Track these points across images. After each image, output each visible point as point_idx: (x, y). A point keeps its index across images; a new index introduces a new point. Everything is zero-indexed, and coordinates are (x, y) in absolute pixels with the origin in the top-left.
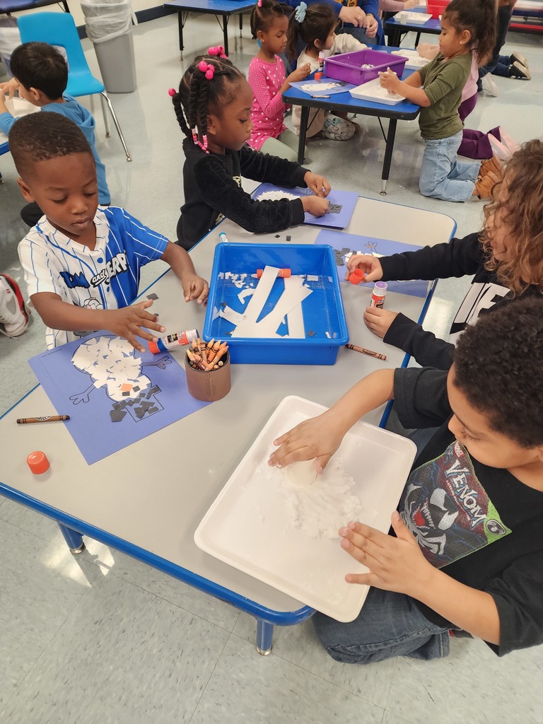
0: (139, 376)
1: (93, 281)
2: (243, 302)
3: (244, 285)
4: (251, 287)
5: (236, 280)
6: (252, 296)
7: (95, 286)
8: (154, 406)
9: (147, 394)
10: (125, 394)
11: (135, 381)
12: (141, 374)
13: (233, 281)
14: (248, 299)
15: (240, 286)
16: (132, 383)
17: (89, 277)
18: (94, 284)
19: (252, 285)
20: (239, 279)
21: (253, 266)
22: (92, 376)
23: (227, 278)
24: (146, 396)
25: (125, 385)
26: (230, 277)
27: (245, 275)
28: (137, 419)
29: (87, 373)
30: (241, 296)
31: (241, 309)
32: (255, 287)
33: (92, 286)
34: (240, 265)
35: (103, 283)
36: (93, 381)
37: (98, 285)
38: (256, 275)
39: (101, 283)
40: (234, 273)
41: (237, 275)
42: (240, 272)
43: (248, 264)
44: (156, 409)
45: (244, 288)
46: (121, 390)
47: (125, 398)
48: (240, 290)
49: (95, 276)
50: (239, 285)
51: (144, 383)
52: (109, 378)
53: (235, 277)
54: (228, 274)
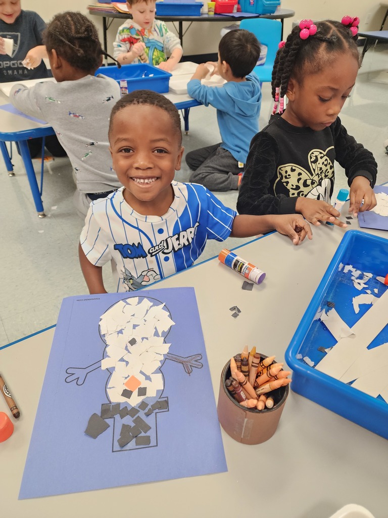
0: (156, 372)
1: (151, 252)
2: (357, 310)
3: (364, 288)
4: (373, 293)
5: (357, 278)
6: (371, 305)
7: (152, 256)
8: (148, 434)
9: (149, 407)
10: (127, 394)
11: (148, 378)
12: (159, 370)
13: (353, 278)
14: (365, 308)
15: (359, 288)
16: (141, 378)
17: (147, 246)
18: (151, 254)
19: (376, 291)
20: (361, 277)
21: (383, 267)
22: (107, 349)
23: (346, 271)
24: (146, 410)
25: (133, 378)
26: (350, 271)
27: (370, 275)
28: (117, 447)
29: (104, 342)
30: (357, 301)
31: (351, 319)
32: (378, 296)
33: (149, 255)
34: (367, 261)
35: (160, 253)
36: (104, 355)
37: (156, 255)
38: (384, 279)
39: (158, 253)
40: (357, 268)
41: (359, 272)
42: (364, 269)
43: (378, 262)
44: (147, 441)
45: (363, 291)
46: (126, 384)
47: (123, 400)
48: (359, 293)
49: (153, 246)
50: (359, 285)
51: (155, 386)
52: (122, 360)
53: (356, 273)
54: (349, 268)
